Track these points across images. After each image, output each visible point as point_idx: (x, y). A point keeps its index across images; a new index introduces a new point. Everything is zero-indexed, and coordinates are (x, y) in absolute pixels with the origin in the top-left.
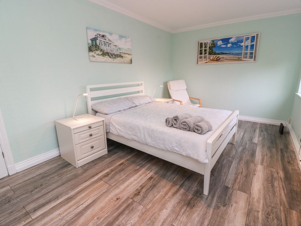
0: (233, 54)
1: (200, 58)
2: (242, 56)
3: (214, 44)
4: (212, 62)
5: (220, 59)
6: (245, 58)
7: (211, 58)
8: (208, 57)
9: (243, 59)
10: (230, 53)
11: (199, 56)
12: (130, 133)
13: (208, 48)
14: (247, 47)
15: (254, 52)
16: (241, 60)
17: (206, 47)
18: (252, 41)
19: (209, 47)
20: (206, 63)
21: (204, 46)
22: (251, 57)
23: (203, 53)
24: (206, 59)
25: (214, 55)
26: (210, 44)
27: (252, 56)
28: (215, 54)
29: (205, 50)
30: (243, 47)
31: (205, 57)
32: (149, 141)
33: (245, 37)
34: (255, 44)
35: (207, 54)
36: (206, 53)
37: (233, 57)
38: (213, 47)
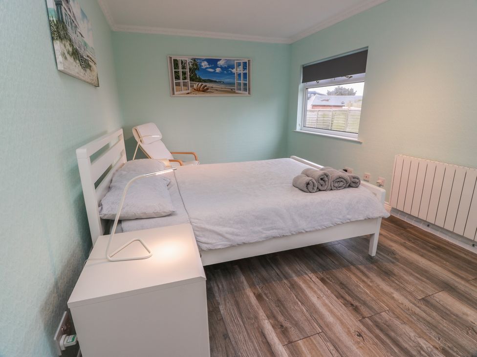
0: (224, 83)
1: (176, 85)
2: (236, 88)
3: (196, 65)
4: (197, 92)
5: (207, 89)
6: (239, 90)
7: (195, 86)
8: (189, 84)
9: (237, 91)
10: (220, 82)
11: (175, 82)
12: (260, 229)
13: (188, 70)
14: (239, 75)
15: (247, 82)
16: (235, 93)
17: (184, 68)
18: (245, 68)
19: (190, 69)
20: (188, 93)
21: (180, 66)
22: (245, 90)
23: (181, 77)
24: (187, 87)
25: (198, 82)
26: (190, 64)
27: (246, 88)
28: (200, 80)
29: (184, 73)
30: (236, 75)
31: (185, 85)
32: (303, 225)
33: (236, 61)
34: (247, 72)
35: (188, 80)
36: (185, 78)
37: (225, 88)
38: (195, 69)
